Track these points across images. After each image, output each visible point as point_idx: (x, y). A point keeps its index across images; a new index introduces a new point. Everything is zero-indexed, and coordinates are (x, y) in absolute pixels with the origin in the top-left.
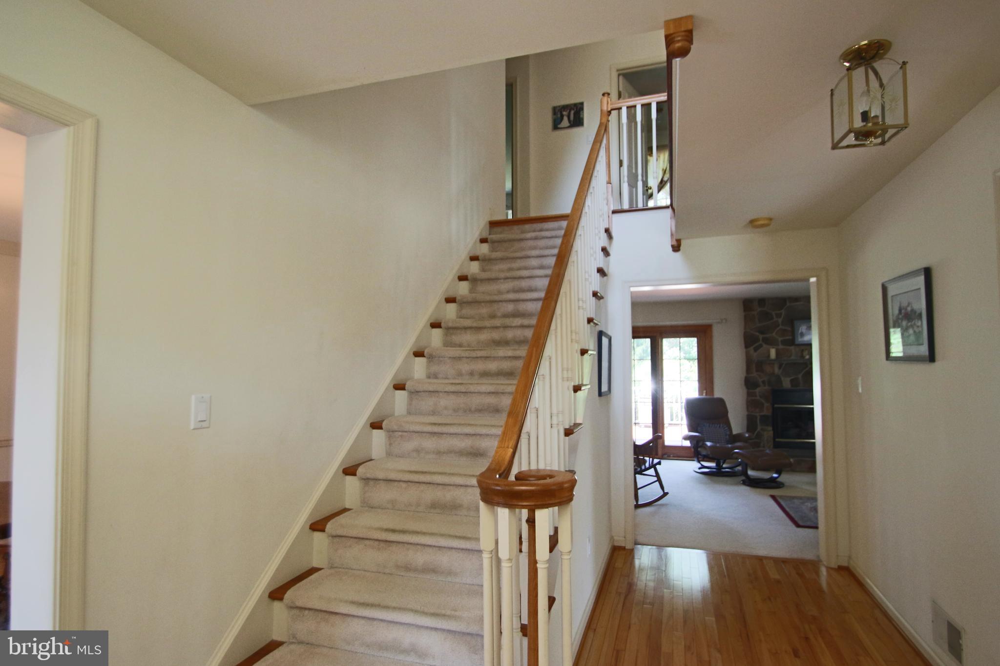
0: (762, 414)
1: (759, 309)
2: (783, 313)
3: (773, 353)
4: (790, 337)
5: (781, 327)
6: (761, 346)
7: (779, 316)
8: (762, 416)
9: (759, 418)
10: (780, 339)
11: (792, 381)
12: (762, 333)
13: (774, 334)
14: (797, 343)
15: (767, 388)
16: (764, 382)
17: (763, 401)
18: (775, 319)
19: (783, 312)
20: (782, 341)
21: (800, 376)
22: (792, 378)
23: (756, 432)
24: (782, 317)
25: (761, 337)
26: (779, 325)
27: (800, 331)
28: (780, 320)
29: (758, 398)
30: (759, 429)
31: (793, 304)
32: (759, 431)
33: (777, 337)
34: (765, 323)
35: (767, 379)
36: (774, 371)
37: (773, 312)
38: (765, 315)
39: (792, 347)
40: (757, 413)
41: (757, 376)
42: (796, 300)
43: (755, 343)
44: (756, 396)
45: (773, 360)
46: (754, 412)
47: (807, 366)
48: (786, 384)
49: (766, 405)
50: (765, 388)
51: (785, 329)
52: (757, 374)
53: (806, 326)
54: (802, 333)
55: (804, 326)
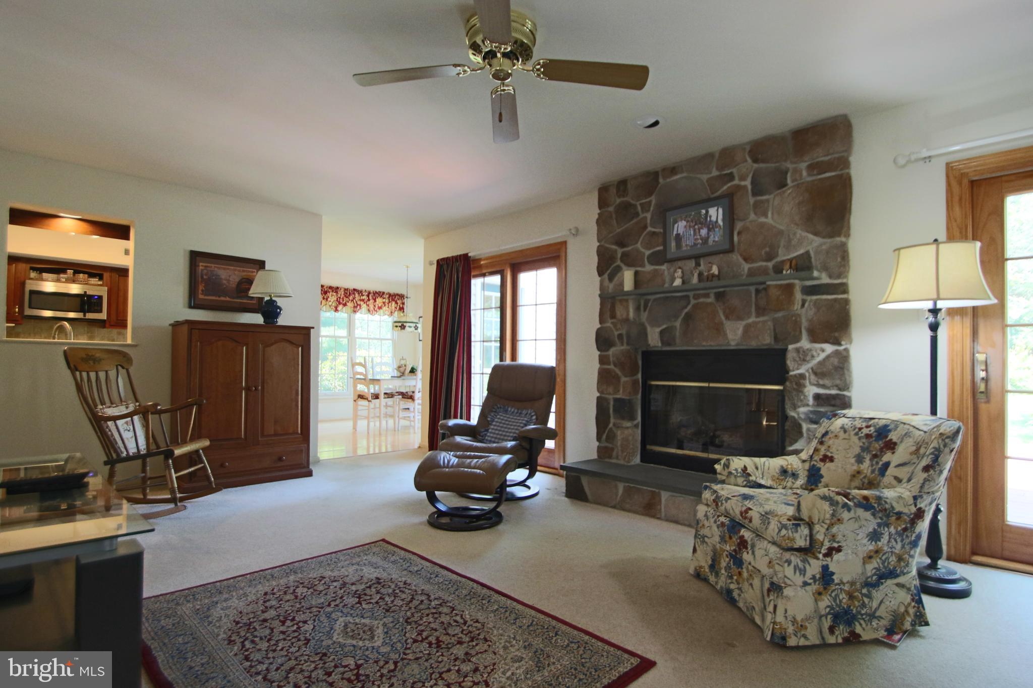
0: (618, 396)
1: (618, 201)
2: (653, 203)
3: (629, 279)
4: (661, 248)
5: (650, 229)
6: (618, 269)
7: (645, 207)
8: (616, 400)
9: (612, 403)
10: (647, 253)
11: (662, 333)
12: (621, 244)
13: (639, 245)
14: (669, 256)
15: (625, 347)
16: (620, 337)
17: (618, 371)
18: (642, 216)
19: (653, 199)
20: (649, 257)
21: (678, 324)
22: (664, 326)
23: (609, 429)
24: (652, 209)
25: (620, 251)
26: (645, 227)
27: (675, 233)
28: (649, 216)
29: (612, 367)
30: (611, 425)
31: (668, 180)
32: (611, 429)
33: (643, 250)
34: (626, 226)
35: (624, 332)
36: (628, 314)
37: (638, 203)
38: (626, 211)
39: (664, 267)
40: (610, 394)
41: (611, 326)
42: (673, 170)
43: (610, 267)
44: (609, 364)
45: (628, 293)
46: (605, 392)
47: (689, 303)
48: (654, 339)
49: (624, 379)
50: (622, 348)
51: (654, 233)
52: (612, 323)
53: (685, 220)
54: (678, 235)
55: (681, 220)
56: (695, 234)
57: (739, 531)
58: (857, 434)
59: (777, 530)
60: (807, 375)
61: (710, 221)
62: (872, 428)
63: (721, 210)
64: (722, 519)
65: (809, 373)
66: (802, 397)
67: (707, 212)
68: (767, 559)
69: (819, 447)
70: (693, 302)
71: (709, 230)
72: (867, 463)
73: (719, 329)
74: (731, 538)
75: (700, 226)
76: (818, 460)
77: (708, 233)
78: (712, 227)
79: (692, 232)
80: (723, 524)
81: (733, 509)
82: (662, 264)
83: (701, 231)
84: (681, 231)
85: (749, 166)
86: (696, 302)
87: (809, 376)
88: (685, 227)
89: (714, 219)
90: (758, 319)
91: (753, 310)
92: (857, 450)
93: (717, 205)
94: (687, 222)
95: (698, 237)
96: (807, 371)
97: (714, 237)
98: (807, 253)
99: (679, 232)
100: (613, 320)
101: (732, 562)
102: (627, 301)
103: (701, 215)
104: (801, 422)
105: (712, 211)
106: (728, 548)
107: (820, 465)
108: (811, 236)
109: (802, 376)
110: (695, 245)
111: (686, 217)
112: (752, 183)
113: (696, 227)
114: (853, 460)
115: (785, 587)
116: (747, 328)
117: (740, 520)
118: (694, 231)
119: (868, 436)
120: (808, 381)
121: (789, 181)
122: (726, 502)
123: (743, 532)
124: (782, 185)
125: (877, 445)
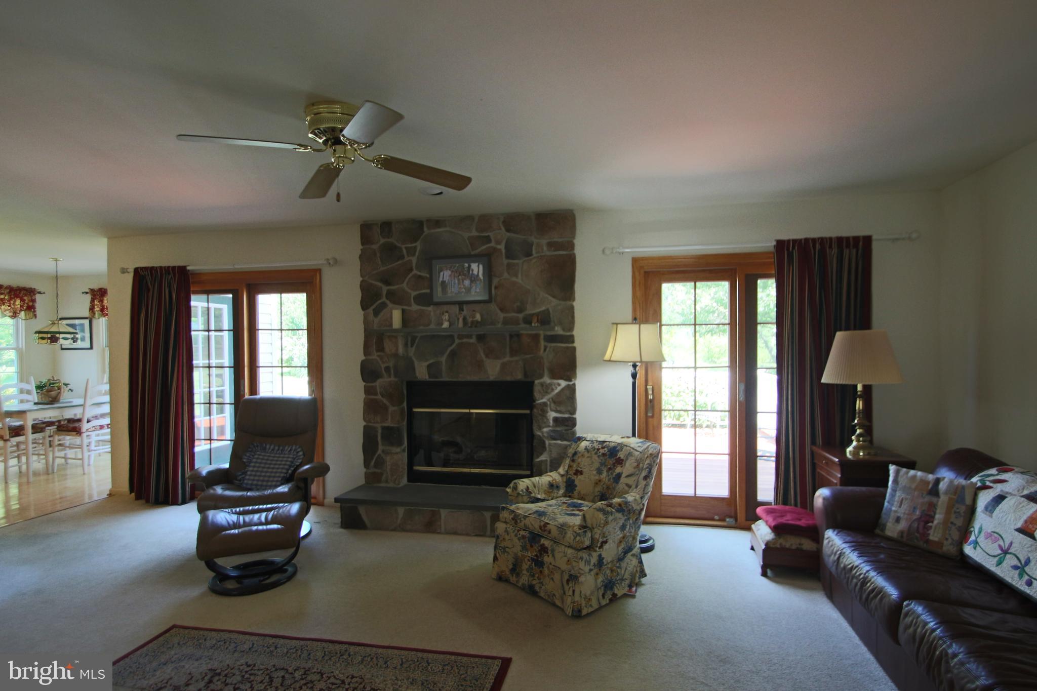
0: (386, 425)
1: (382, 241)
2: (418, 249)
3: (397, 317)
4: (428, 291)
5: (415, 272)
6: (384, 305)
7: (411, 252)
8: (384, 429)
9: (380, 431)
10: (414, 294)
11: (429, 367)
12: (387, 283)
13: (404, 285)
14: (436, 300)
15: (393, 379)
16: (387, 369)
17: (385, 401)
18: (407, 259)
19: (418, 245)
20: (416, 298)
21: (443, 359)
22: (431, 361)
23: (376, 455)
24: (417, 254)
25: (385, 289)
26: (411, 270)
27: (441, 279)
28: (414, 260)
29: (379, 397)
30: (379, 452)
31: (433, 231)
32: (379, 455)
33: (409, 291)
34: (391, 266)
35: (391, 364)
36: (397, 350)
37: (403, 246)
38: (390, 251)
39: (430, 308)
40: (378, 423)
41: (378, 359)
42: (438, 223)
43: (375, 303)
44: (376, 394)
45: (396, 331)
46: (373, 421)
47: (453, 342)
48: (422, 372)
49: (391, 409)
50: (390, 379)
51: (420, 277)
52: (378, 356)
53: (450, 270)
54: (443, 282)
55: (447, 269)
56: (459, 284)
57: (540, 541)
58: (596, 453)
59: (572, 537)
60: (548, 403)
61: (472, 274)
62: (606, 449)
63: (481, 267)
64: (522, 533)
65: (550, 401)
66: (545, 420)
67: (470, 266)
68: (566, 559)
69: (572, 464)
70: (457, 341)
71: (472, 281)
72: (605, 474)
73: (480, 365)
74: (532, 546)
75: (463, 277)
76: (572, 474)
77: (471, 284)
78: (474, 279)
79: (457, 282)
80: (524, 537)
81: (532, 525)
82: (429, 305)
83: (465, 281)
84: (446, 279)
85: (503, 234)
86: (460, 341)
87: (550, 405)
88: (450, 276)
89: (475, 272)
90: (512, 359)
91: (508, 350)
92: (597, 465)
93: (479, 262)
94: (452, 272)
95: (462, 286)
96: (549, 400)
97: (476, 289)
98: (548, 310)
99: (444, 280)
100: (379, 354)
101: (533, 565)
102: (396, 337)
103: (464, 268)
104: (545, 439)
105: (474, 266)
106: (529, 554)
107: (574, 477)
108: (550, 298)
109: (545, 404)
110: (459, 292)
111: (451, 267)
112: (506, 247)
113: (460, 277)
114: (595, 472)
115: (580, 576)
116: (504, 366)
117: (539, 532)
118: (459, 280)
119: (604, 455)
120: (549, 408)
121: (534, 252)
122: (525, 519)
123: (543, 541)
124: (529, 254)
125: (611, 461)
